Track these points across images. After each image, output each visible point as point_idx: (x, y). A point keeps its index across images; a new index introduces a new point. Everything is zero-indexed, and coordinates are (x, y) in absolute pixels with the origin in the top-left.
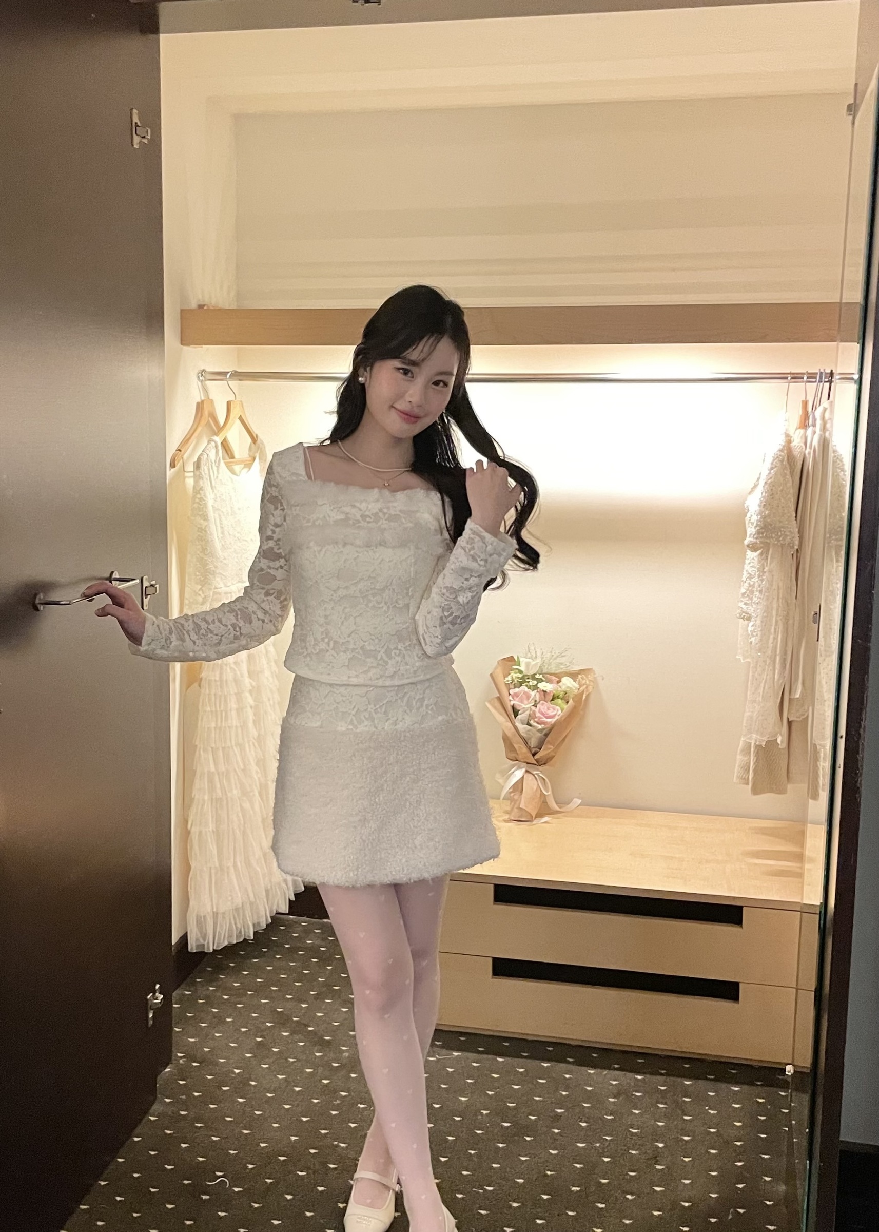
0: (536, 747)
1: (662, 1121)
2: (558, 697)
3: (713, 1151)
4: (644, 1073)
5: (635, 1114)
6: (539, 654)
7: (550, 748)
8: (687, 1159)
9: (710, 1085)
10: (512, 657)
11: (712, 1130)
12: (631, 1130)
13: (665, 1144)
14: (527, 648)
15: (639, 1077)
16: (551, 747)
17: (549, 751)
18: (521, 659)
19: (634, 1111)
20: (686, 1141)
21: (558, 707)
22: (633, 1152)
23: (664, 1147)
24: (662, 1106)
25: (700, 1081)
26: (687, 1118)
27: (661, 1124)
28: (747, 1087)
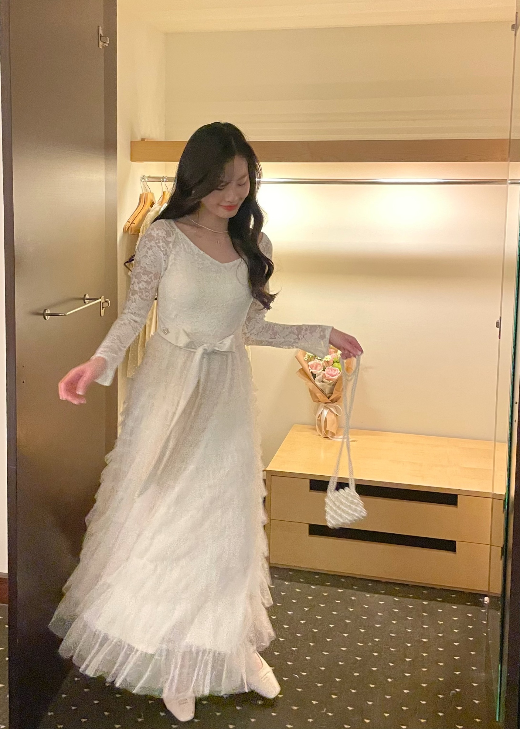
0: (329, 393)
1: (410, 628)
3: (441, 649)
4: (399, 597)
5: (393, 623)
8: (425, 654)
9: (439, 604)
11: (440, 635)
12: (391, 634)
13: (412, 644)
15: (397, 599)
16: (338, 392)
17: (338, 395)
19: (393, 622)
20: (425, 642)
22: (392, 649)
23: (411, 646)
24: (410, 618)
25: (433, 602)
26: (425, 626)
27: (409, 630)
28: (461, 606)
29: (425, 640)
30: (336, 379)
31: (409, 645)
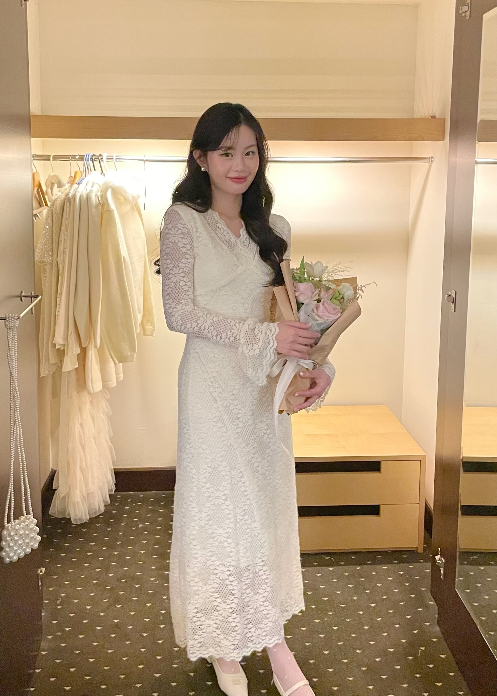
22: (348, 620)
23: (363, 614)
24: (351, 586)
25: (365, 566)
26: (367, 591)
27: (355, 598)
28: (391, 566)
29: (373, 605)
31: (361, 613)
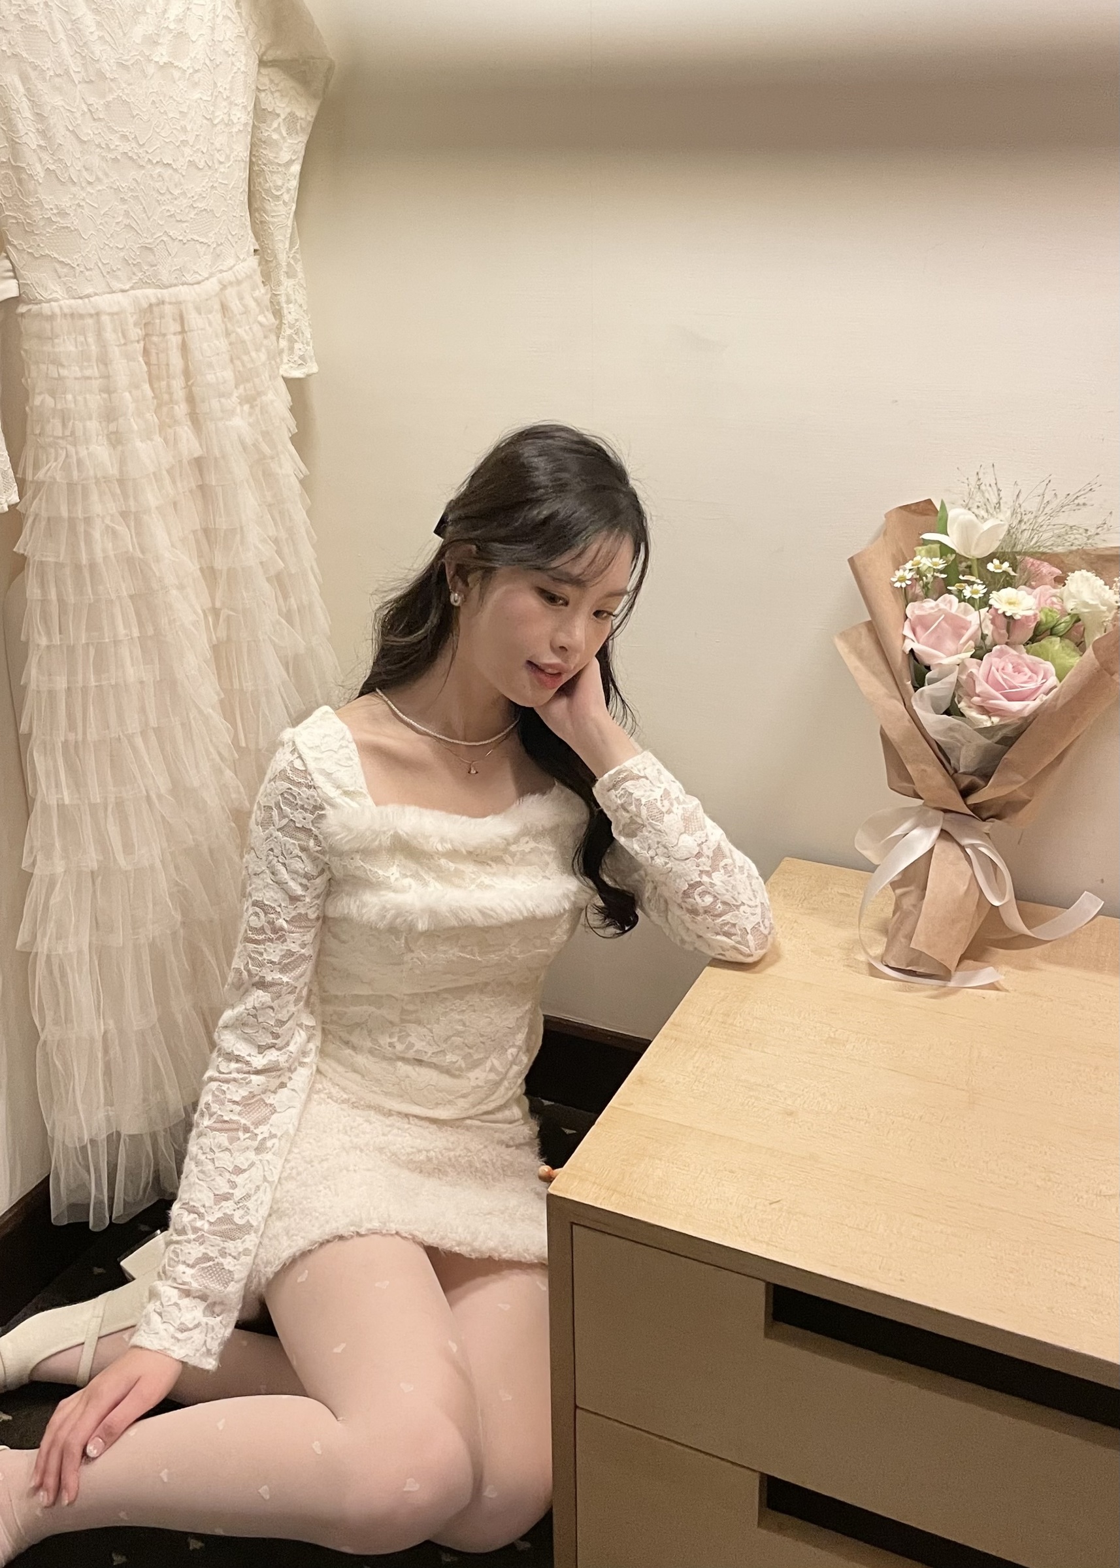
0: (972, 774)
2: (1052, 632)
6: (1008, 496)
7: (1018, 782)
10: (929, 502)
14: (973, 480)
16: (1020, 778)
17: (1015, 787)
18: (952, 513)
21: (1049, 666)
30: (1026, 713)
